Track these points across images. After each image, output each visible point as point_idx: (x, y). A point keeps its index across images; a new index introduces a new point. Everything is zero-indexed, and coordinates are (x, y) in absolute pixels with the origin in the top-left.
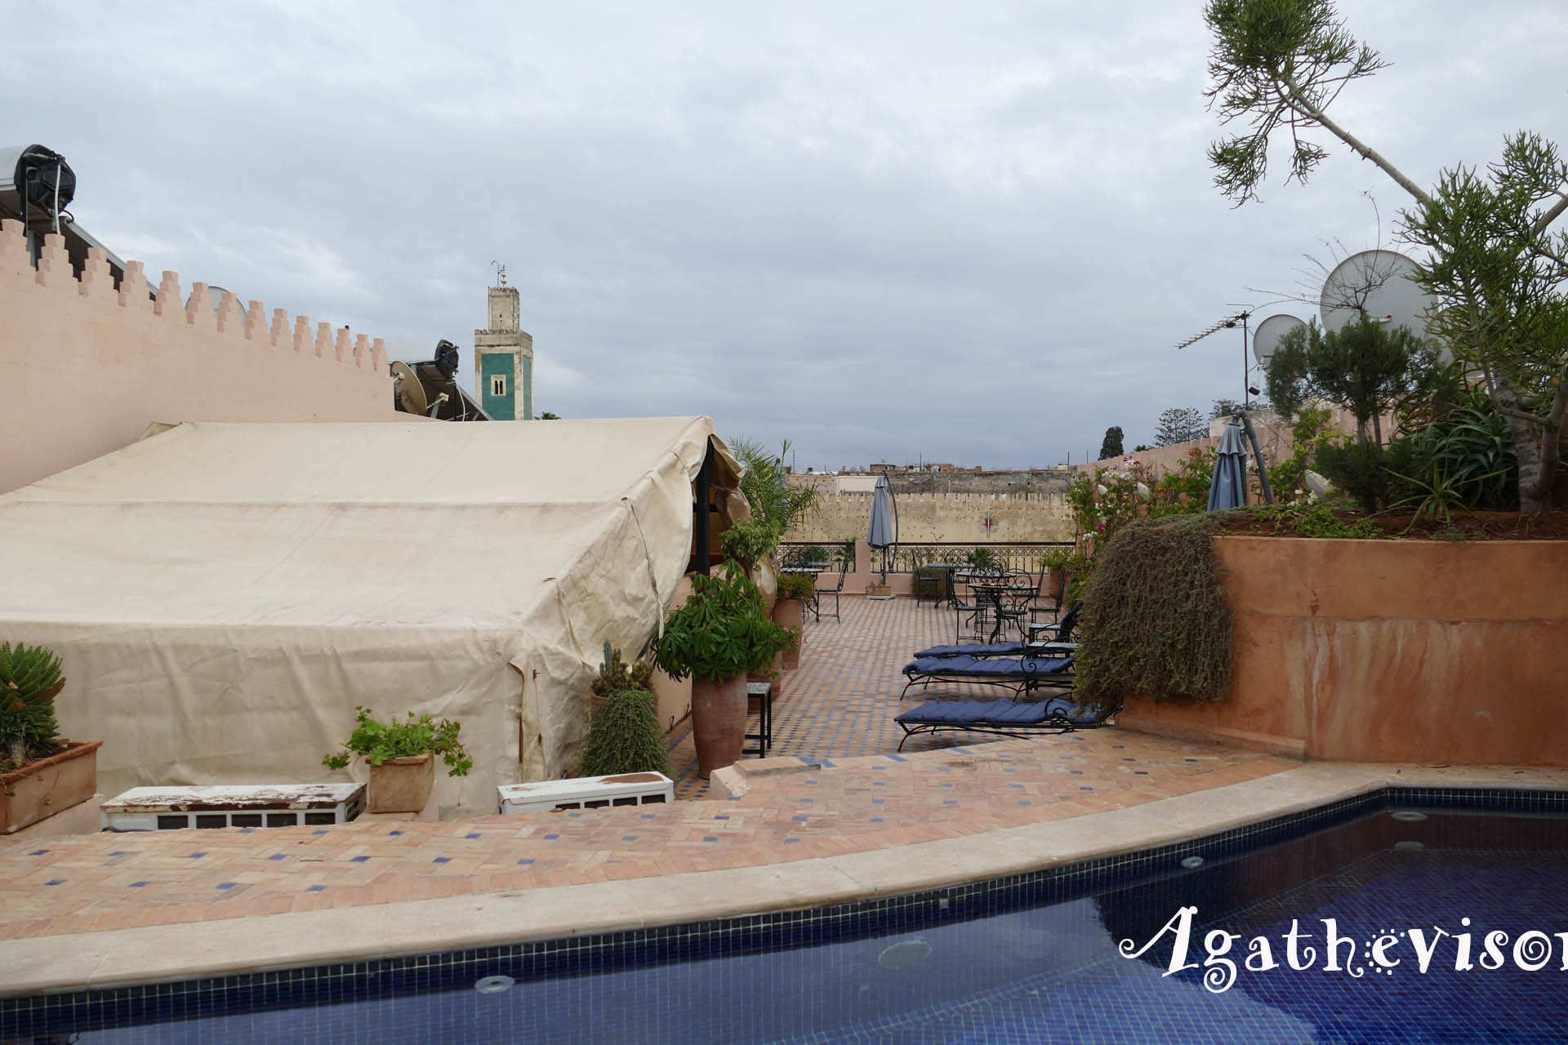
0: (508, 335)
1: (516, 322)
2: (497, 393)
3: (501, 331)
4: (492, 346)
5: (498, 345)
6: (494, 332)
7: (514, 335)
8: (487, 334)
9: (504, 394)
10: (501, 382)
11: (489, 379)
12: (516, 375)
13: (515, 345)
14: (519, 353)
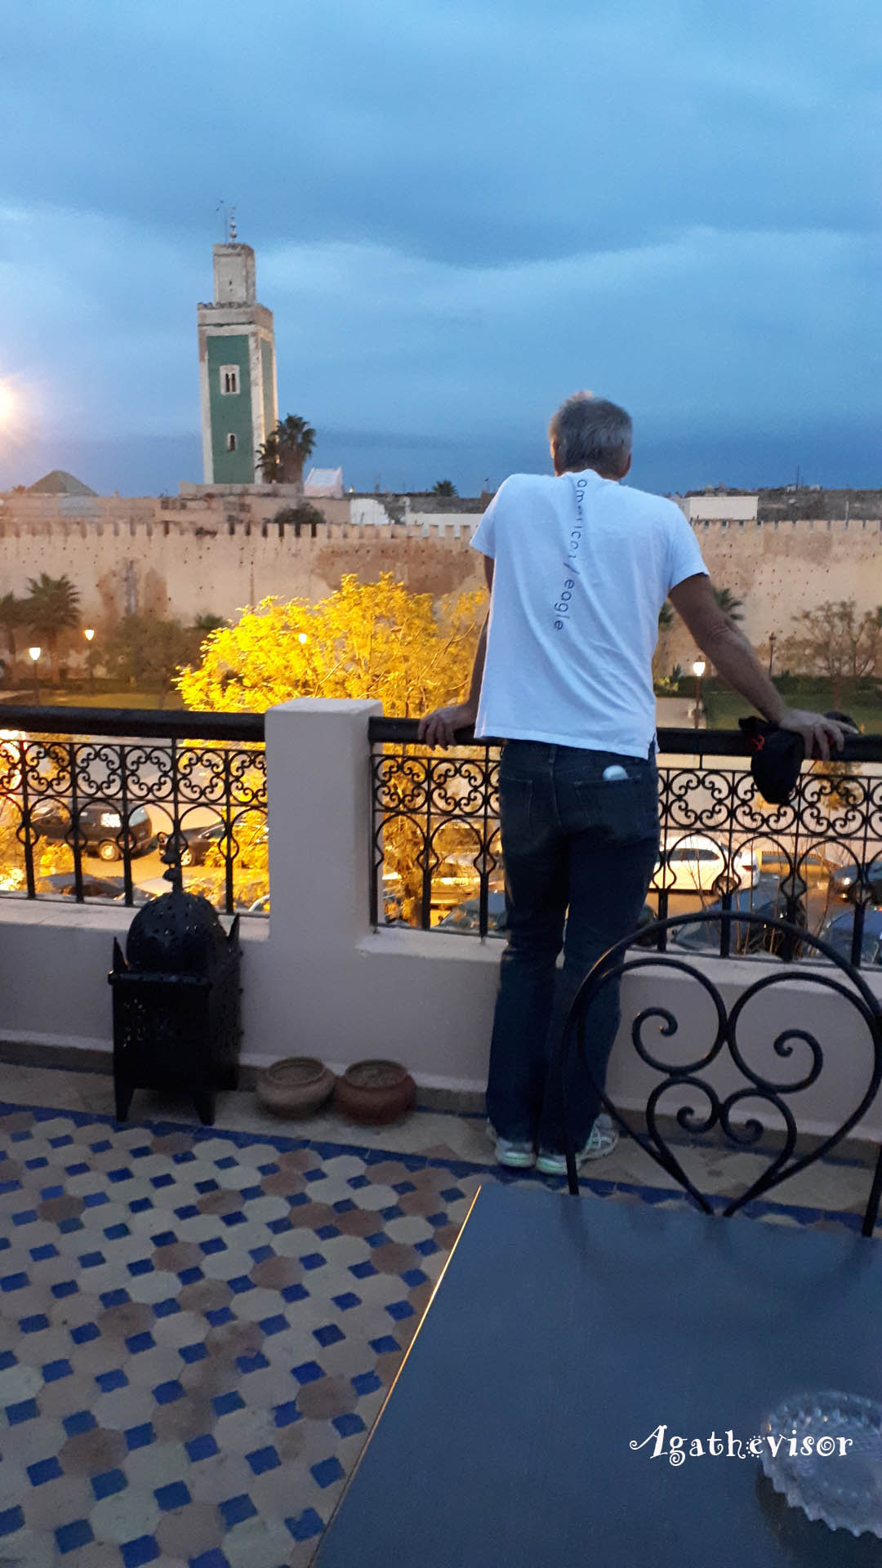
0: (241, 310)
1: (251, 291)
2: (228, 390)
3: (230, 305)
4: (221, 325)
5: (229, 324)
6: (222, 306)
7: (249, 310)
8: (213, 308)
9: (238, 391)
10: (233, 375)
11: (218, 371)
12: (252, 366)
13: (250, 323)
14: (254, 334)
